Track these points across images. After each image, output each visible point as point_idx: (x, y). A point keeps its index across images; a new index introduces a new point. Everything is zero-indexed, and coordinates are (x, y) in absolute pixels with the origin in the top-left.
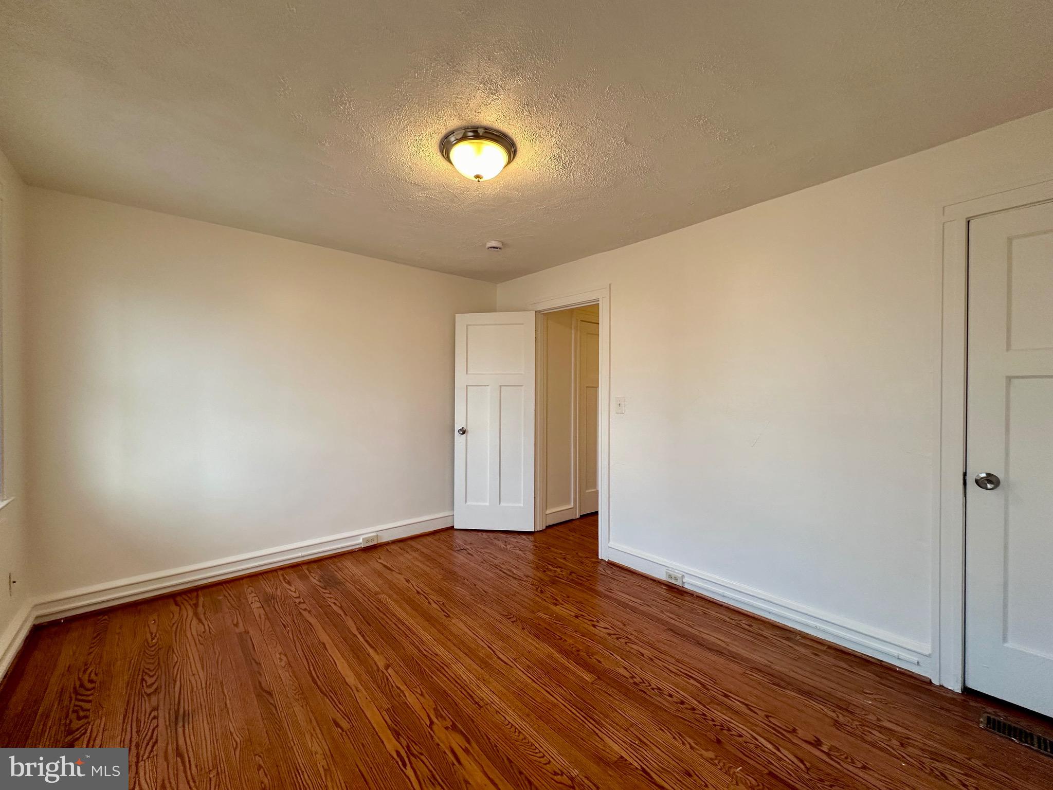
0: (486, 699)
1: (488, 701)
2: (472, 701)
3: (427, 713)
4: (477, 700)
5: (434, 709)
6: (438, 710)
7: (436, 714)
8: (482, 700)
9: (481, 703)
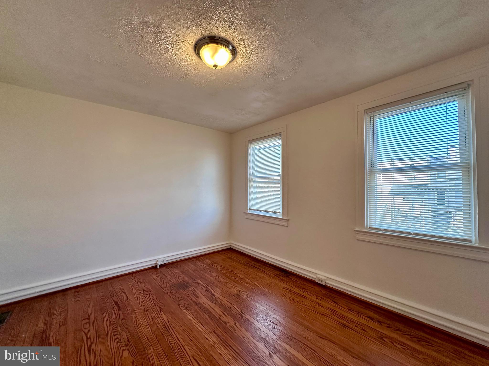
0: (211, 335)
1: (210, 334)
2: (218, 335)
3: (238, 328)
4: (215, 335)
5: (236, 330)
6: (234, 330)
7: (234, 328)
8: (213, 335)
9: (214, 333)
